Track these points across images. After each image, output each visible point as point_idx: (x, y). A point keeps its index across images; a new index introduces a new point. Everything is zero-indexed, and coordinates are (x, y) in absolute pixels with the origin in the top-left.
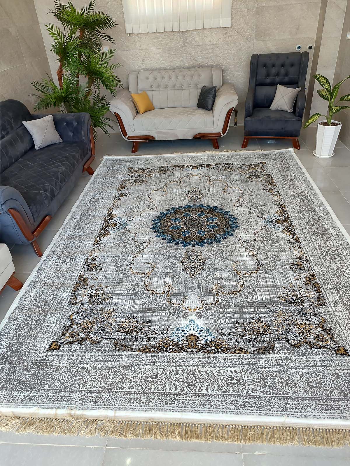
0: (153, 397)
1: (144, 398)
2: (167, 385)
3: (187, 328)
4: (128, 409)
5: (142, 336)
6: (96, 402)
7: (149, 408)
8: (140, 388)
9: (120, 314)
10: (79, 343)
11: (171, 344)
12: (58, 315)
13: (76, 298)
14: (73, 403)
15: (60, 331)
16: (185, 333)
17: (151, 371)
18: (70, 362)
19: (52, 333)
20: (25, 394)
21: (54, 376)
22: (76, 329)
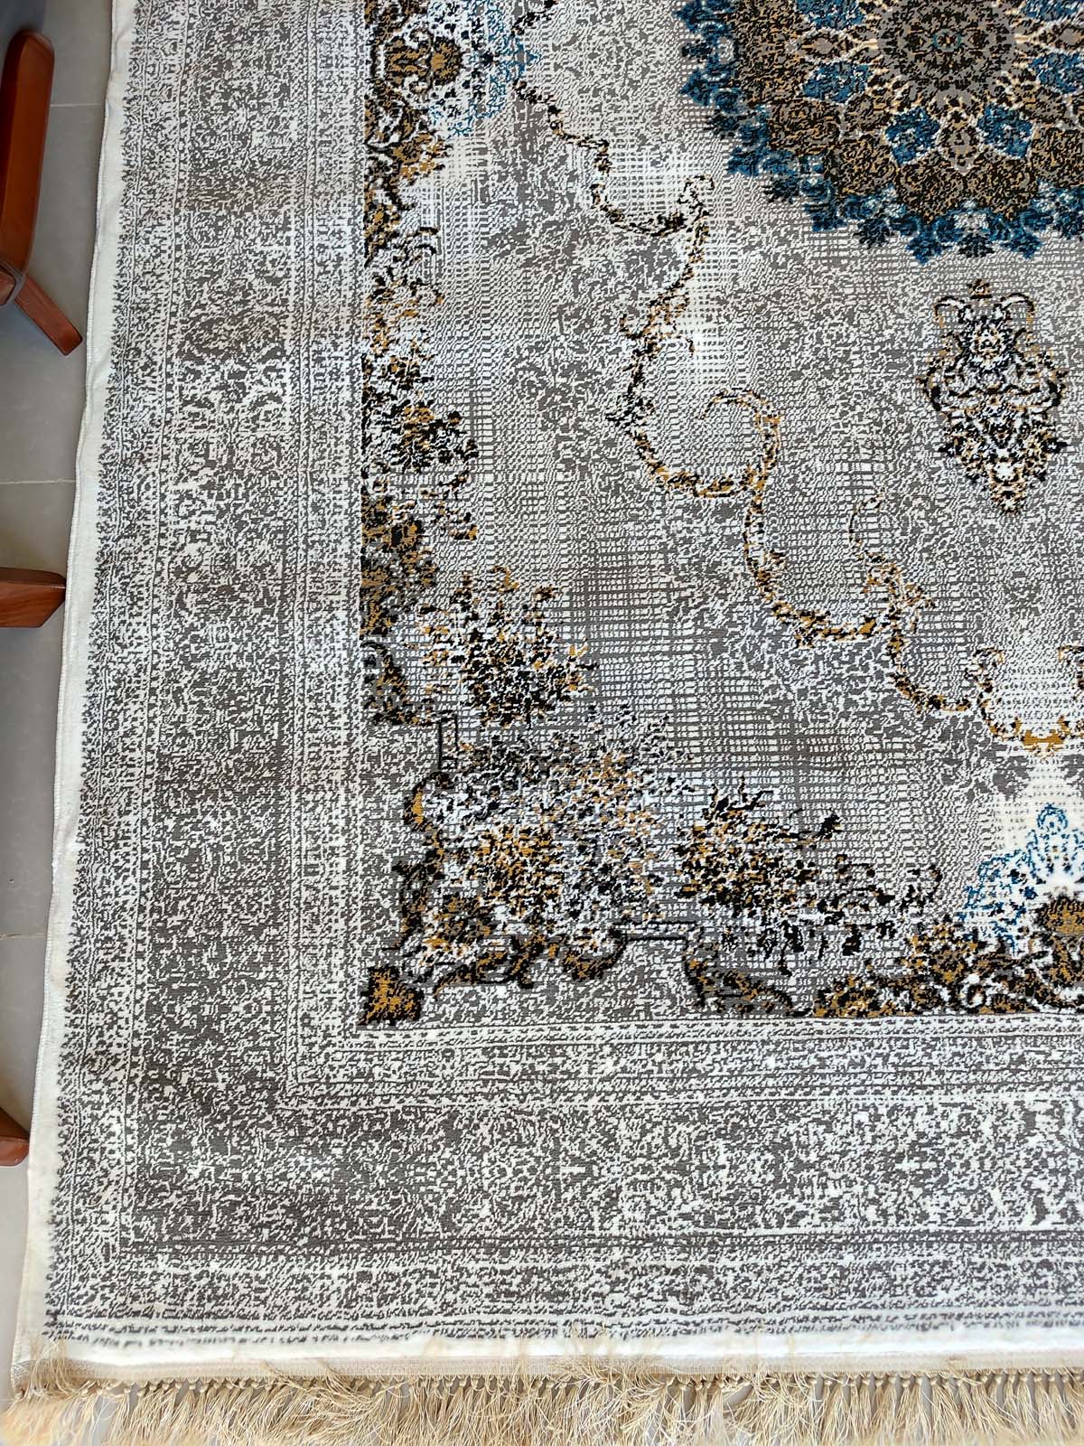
0: (942, 1257)
1: (903, 1262)
2: (996, 1194)
3: (1035, 859)
4: (846, 1323)
5: (818, 917)
6: (689, 1297)
7: (938, 1310)
8: (871, 1213)
9: (671, 780)
10: (508, 977)
11: (969, 961)
12: (342, 801)
13: (394, 672)
14: (586, 1305)
15: (386, 904)
16: (1030, 894)
17: (903, 1119)
18: (502, 1086)
19: (348, 916)
20: (345, 1270)
21: (450, 1168)
22: (466, 884)
